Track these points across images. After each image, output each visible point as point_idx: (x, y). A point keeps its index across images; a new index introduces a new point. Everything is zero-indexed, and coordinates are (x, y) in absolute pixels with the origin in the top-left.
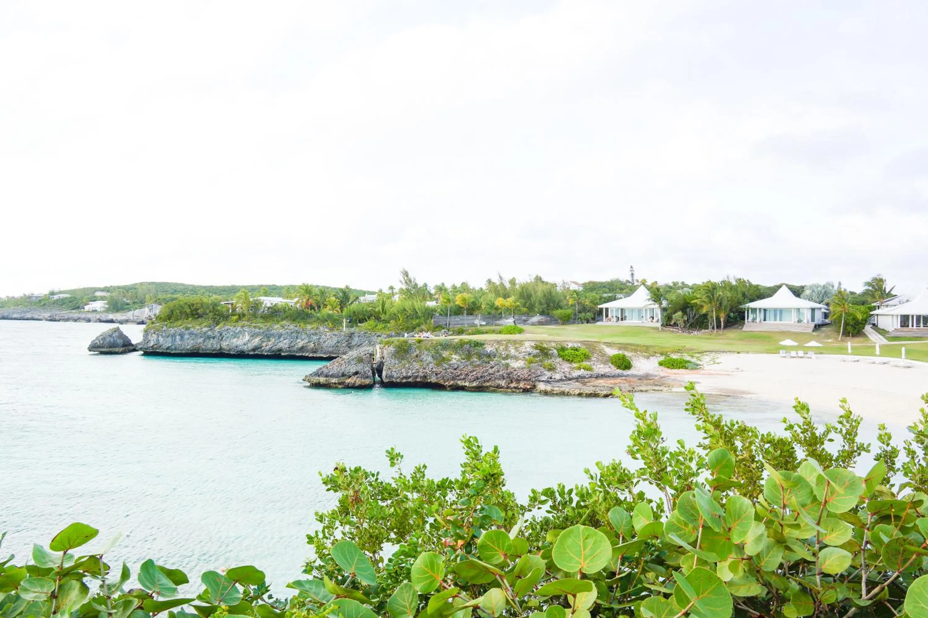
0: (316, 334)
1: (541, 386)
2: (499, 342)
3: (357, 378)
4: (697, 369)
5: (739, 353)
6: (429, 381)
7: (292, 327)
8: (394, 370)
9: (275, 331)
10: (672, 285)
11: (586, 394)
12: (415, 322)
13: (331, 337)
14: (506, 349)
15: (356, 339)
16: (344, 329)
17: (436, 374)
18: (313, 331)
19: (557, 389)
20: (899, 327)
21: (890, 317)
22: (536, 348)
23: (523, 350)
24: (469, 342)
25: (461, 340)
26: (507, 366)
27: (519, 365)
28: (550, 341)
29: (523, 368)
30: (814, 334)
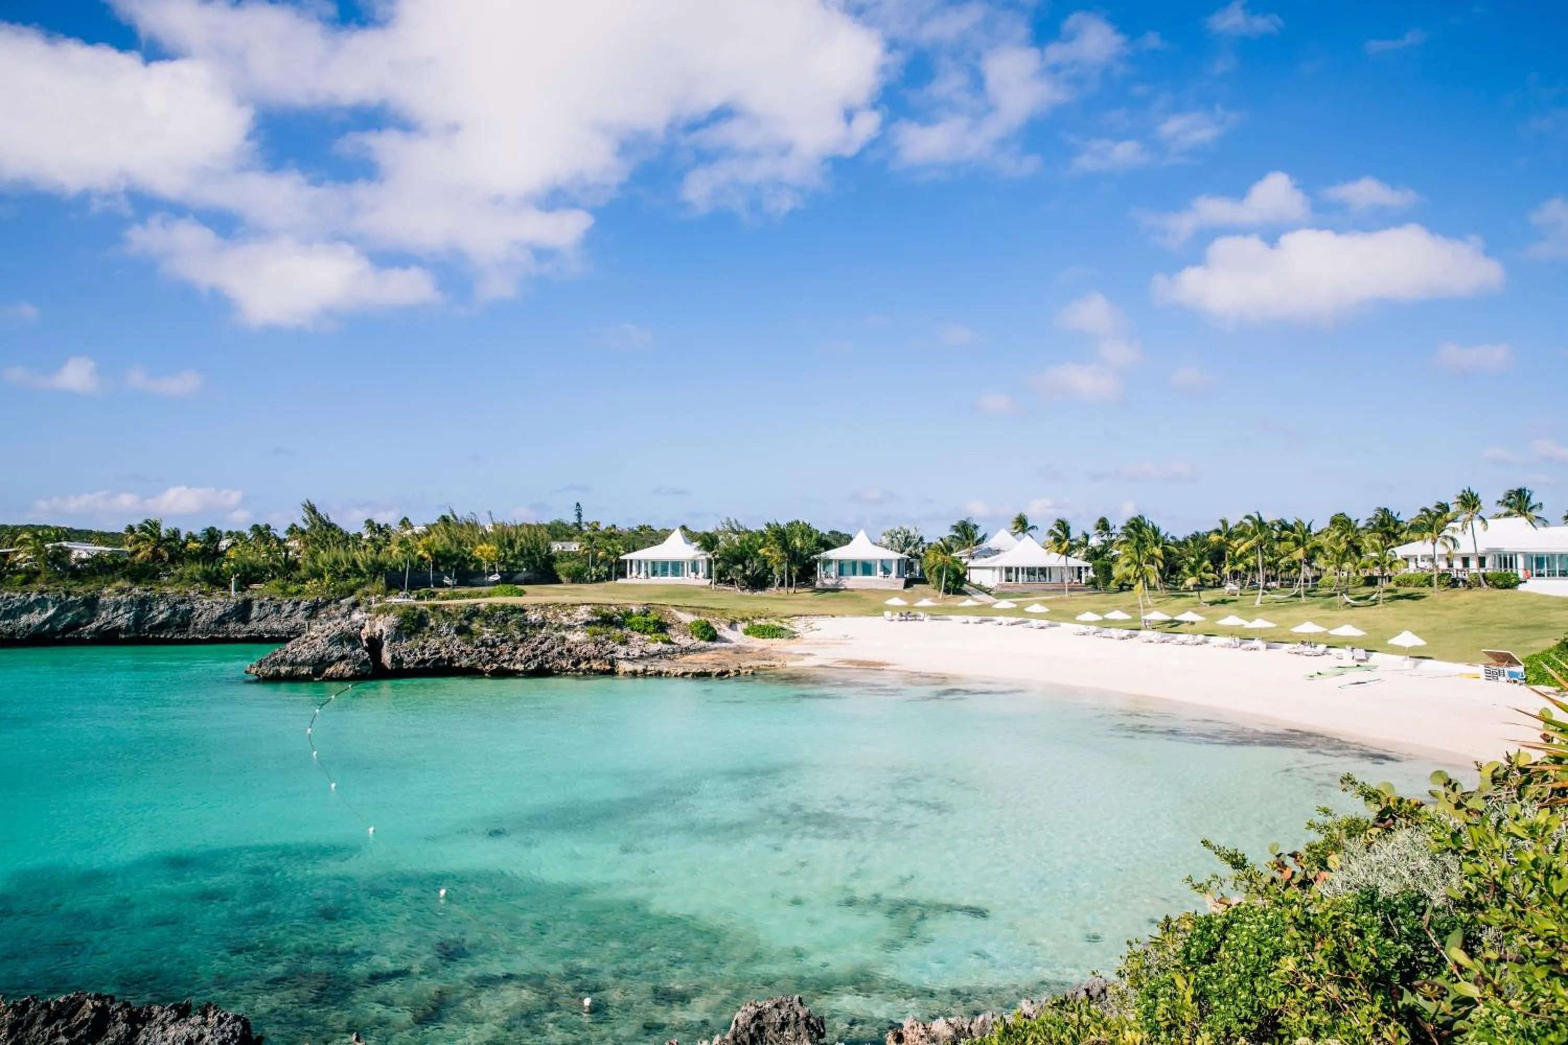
0: (183, 602)
1: (624, 666)
2: (545, 607)
3: (347, 664)
4: (794, 637)
5: (833, 616)
6: (457, 664)
7: (137, 590)
8: (402, 651)
9: (106, 599)
10: (637, 529)
11: (694, 674)
12: (352, 581)
13: (212, 607)
14: (556, 615)
15: (255, 609)
16: (233, 593)
17: (468, 655)
18: (177, 598)
19: (652, 668)
20: (1004, 582)
21: (990, 571)
22: (595, 613)
23: (579, 618)
24: (503, 607)
25: (490, 605)
26: (564, 639)
27: (579, 639)
28: (610, 605)
29: (585, 643)
30: (907, 591)
